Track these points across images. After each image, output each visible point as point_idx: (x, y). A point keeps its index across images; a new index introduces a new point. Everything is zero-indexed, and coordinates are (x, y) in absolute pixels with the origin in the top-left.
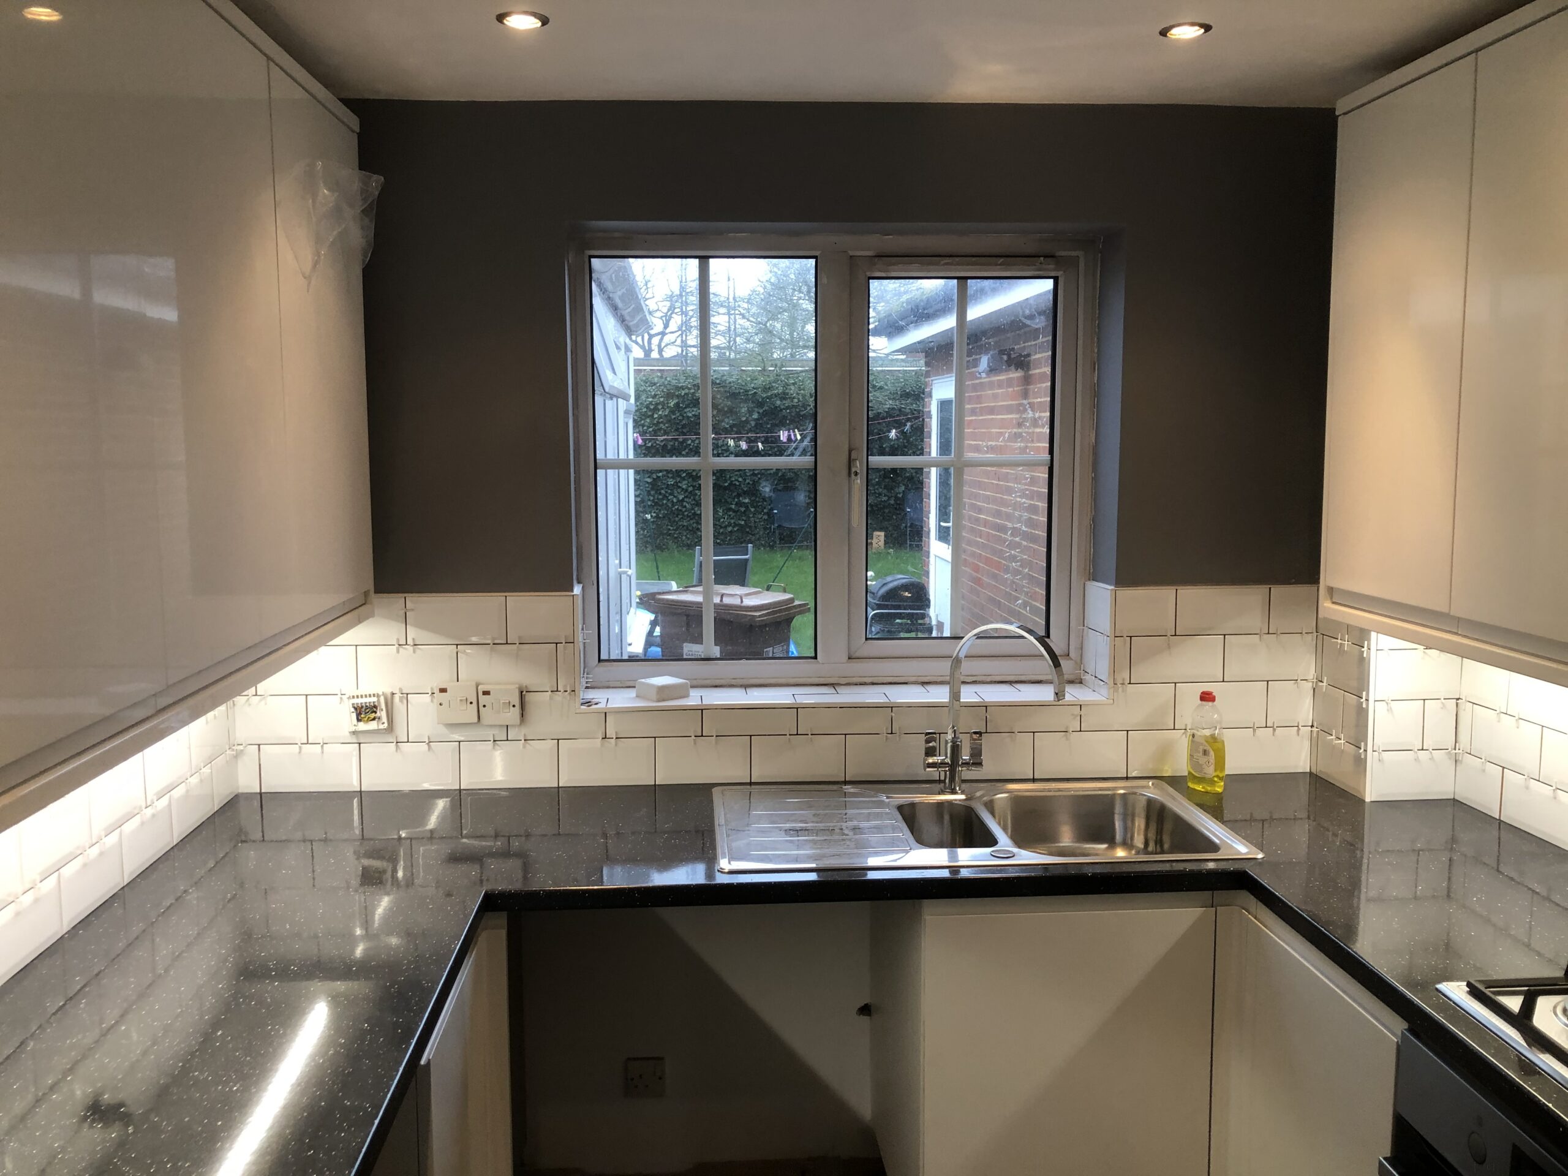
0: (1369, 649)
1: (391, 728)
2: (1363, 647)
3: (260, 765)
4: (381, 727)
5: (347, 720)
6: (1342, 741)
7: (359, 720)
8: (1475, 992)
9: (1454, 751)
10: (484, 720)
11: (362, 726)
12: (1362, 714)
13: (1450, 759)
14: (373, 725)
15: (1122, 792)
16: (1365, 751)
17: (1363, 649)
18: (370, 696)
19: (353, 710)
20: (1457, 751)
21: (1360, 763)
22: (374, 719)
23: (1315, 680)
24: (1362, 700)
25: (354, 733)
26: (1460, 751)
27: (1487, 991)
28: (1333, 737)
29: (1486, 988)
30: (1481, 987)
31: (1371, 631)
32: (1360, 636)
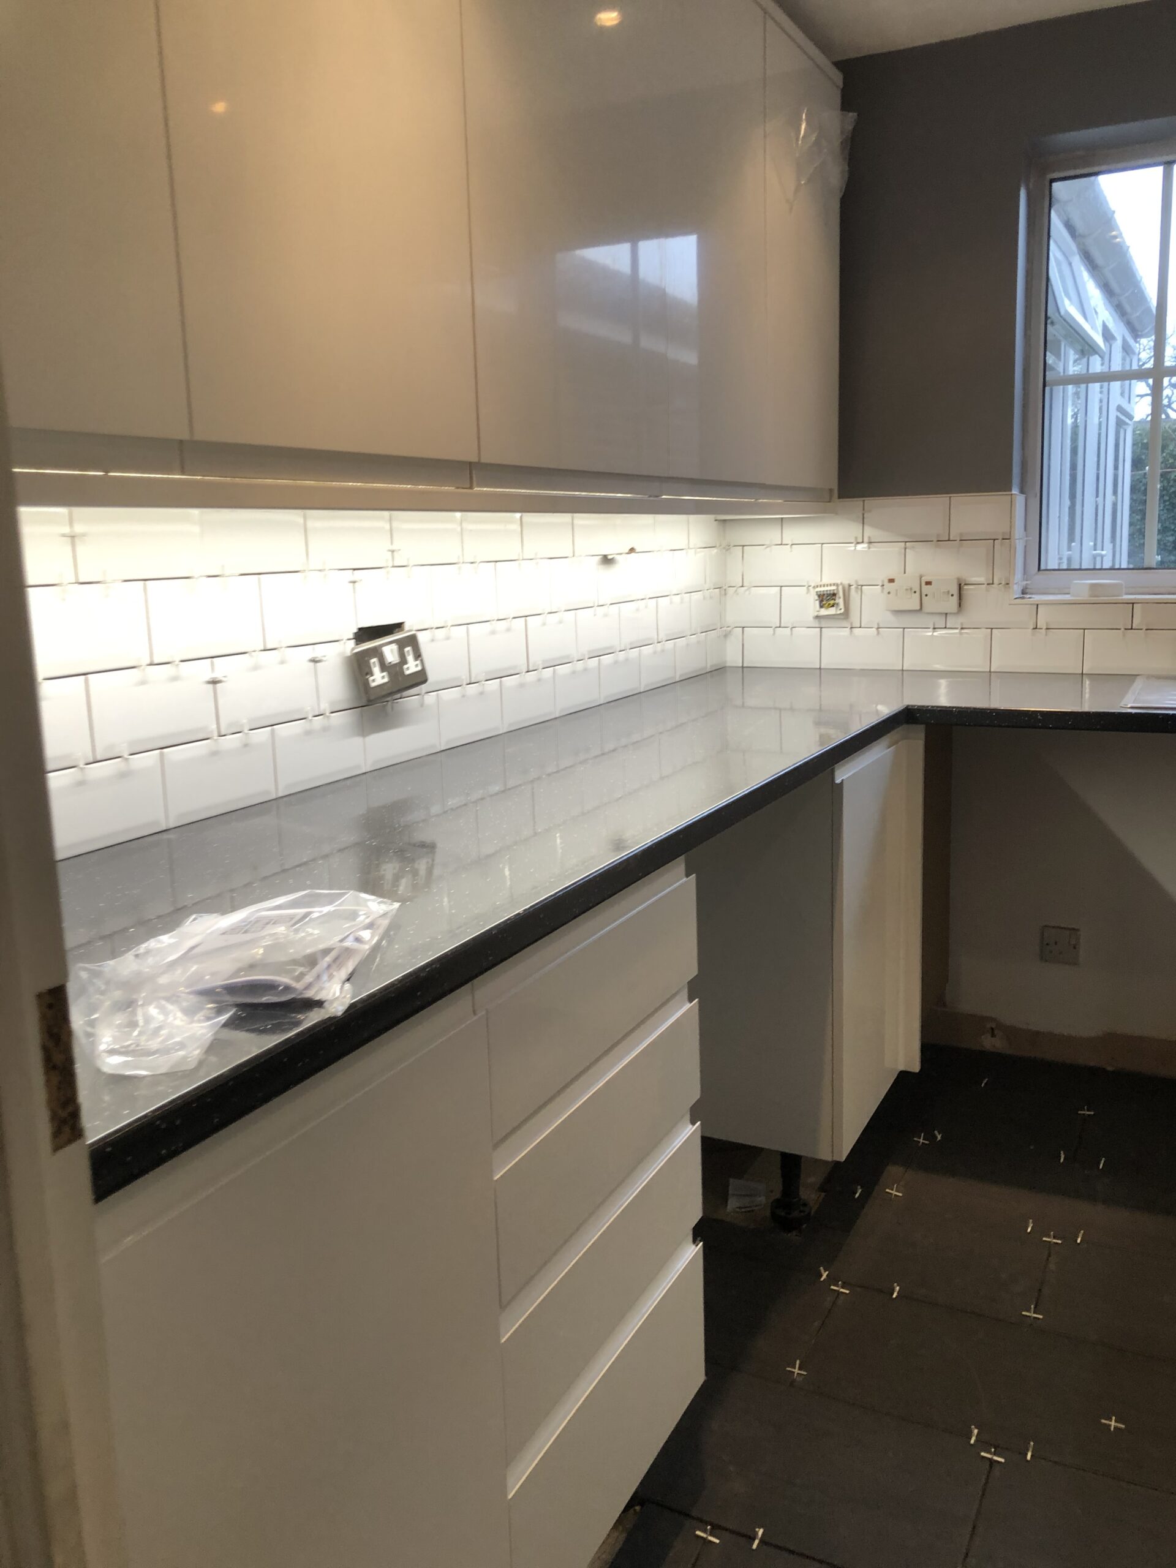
1: (846, 614)
3: (743, 645)
4: (839, 612)
5: (812, 606)
7: (821, 607)
10: (926, 609)
11: (824, 612)
14: (832, 611)
18: (831, 585)
19: (817, 598)
22: (833, 606)
25: (817, 617)
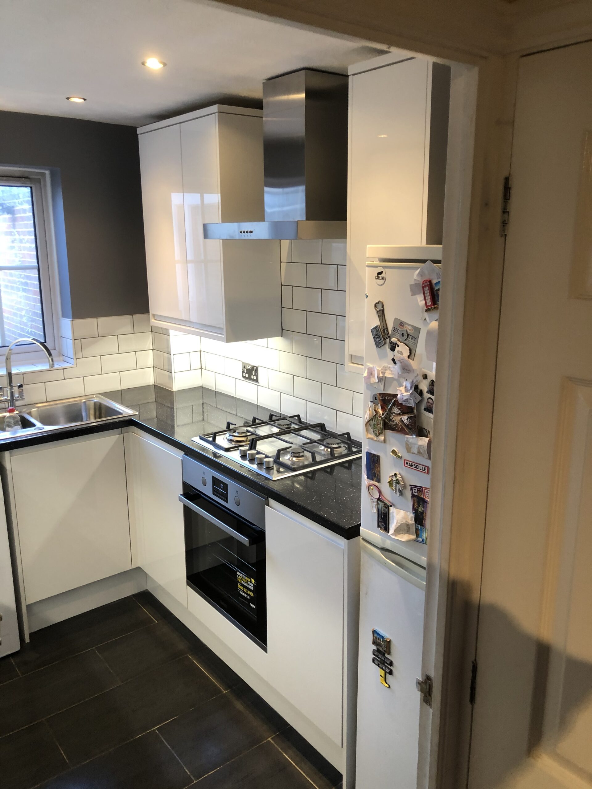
0: (169, 336)
8: (201, 438)
12: (169, 360)
15: (84, 401)
16: (172, 373)
21: (171, 378)
23: (153, 349)
24: (169, 355)
27: (205, 437)
29: (204, 436)
30: (203, 437)
31: (170, 329)
32: (166, 332)
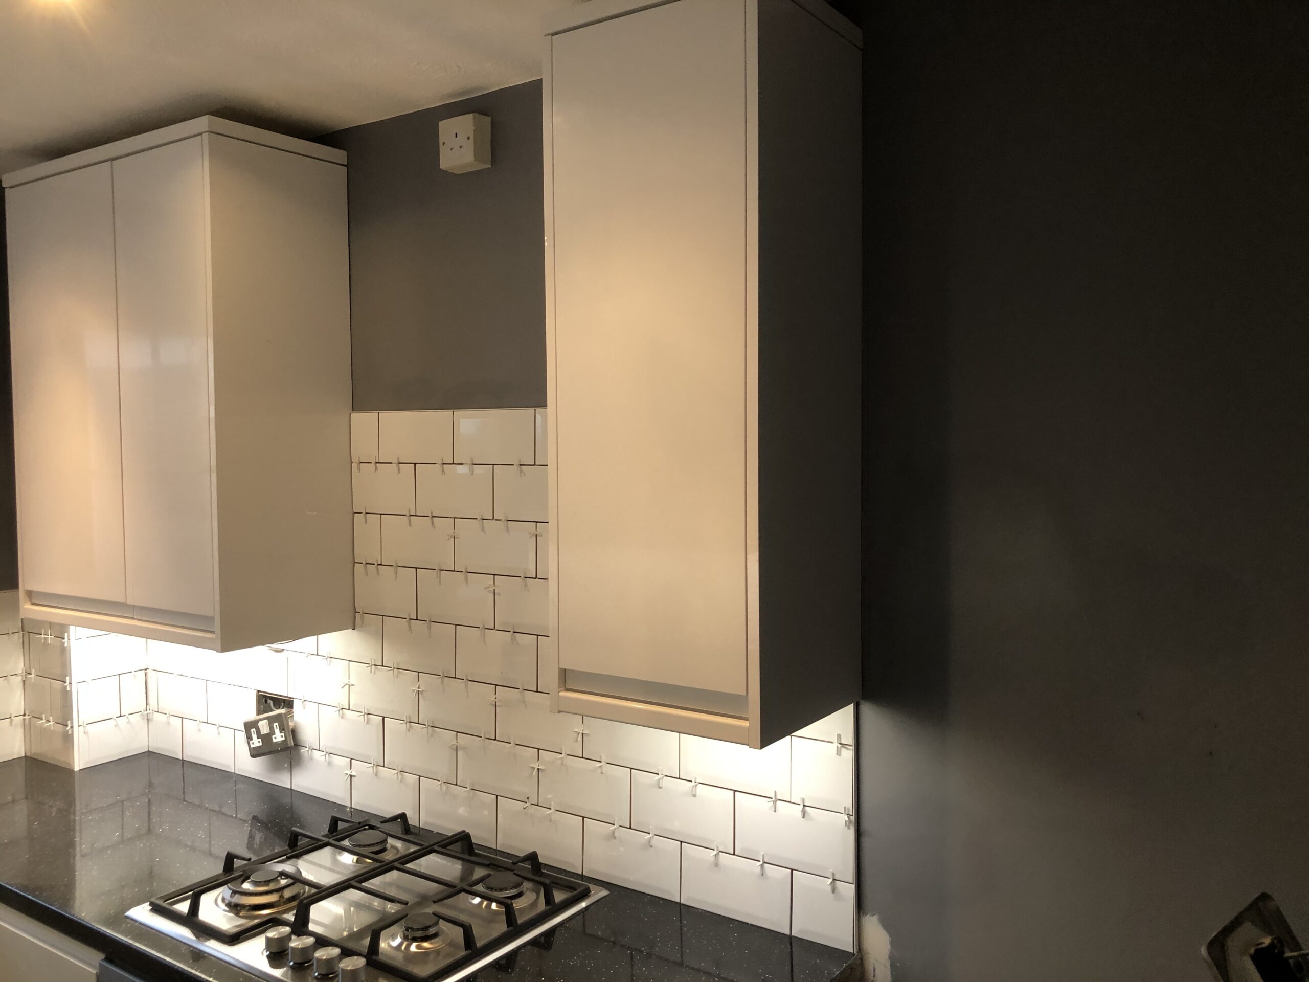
0: (69, 640)
2: (64, 639)
6: (51, 723)
9: (146, 712)
12: (66, 696)
13: (143, 719)
16: (72, 727)
17: (63, 641)
20: (148, 712)
21: (68, 739)
23: (24, 674)
24: (66, 685)
26: (151, 711)
28: (44, 721)
29: (164, 902)
31: (68, 625)
32: (60, 631)
